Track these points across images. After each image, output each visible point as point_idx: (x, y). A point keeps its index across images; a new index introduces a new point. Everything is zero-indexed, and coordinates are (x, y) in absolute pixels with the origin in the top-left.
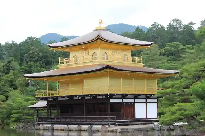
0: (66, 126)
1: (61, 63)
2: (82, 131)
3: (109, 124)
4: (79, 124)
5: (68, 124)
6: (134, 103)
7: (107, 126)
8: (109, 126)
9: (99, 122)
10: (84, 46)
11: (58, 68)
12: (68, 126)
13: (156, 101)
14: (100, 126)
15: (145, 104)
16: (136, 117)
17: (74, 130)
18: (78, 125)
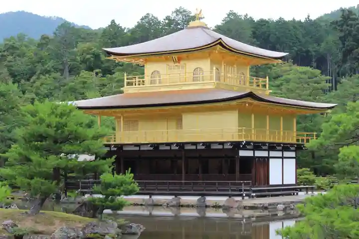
0: (147, 197)
1: (128, 84)
2: (182, 206)
3: (244, 195)
4: (176, 195)
5: (151, 195)
6: (268, 158)
7: (239, 198)
8: (243, 199)
9: (219, 190)
10: (175, 56)
11: (122, 92)
12: (150, 197)
13: (294, 156)
14: (225, 199)
15: (281, 160)
16: (271, 183)
17: (165, 204)
18: (174, 197)
